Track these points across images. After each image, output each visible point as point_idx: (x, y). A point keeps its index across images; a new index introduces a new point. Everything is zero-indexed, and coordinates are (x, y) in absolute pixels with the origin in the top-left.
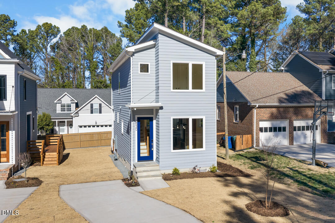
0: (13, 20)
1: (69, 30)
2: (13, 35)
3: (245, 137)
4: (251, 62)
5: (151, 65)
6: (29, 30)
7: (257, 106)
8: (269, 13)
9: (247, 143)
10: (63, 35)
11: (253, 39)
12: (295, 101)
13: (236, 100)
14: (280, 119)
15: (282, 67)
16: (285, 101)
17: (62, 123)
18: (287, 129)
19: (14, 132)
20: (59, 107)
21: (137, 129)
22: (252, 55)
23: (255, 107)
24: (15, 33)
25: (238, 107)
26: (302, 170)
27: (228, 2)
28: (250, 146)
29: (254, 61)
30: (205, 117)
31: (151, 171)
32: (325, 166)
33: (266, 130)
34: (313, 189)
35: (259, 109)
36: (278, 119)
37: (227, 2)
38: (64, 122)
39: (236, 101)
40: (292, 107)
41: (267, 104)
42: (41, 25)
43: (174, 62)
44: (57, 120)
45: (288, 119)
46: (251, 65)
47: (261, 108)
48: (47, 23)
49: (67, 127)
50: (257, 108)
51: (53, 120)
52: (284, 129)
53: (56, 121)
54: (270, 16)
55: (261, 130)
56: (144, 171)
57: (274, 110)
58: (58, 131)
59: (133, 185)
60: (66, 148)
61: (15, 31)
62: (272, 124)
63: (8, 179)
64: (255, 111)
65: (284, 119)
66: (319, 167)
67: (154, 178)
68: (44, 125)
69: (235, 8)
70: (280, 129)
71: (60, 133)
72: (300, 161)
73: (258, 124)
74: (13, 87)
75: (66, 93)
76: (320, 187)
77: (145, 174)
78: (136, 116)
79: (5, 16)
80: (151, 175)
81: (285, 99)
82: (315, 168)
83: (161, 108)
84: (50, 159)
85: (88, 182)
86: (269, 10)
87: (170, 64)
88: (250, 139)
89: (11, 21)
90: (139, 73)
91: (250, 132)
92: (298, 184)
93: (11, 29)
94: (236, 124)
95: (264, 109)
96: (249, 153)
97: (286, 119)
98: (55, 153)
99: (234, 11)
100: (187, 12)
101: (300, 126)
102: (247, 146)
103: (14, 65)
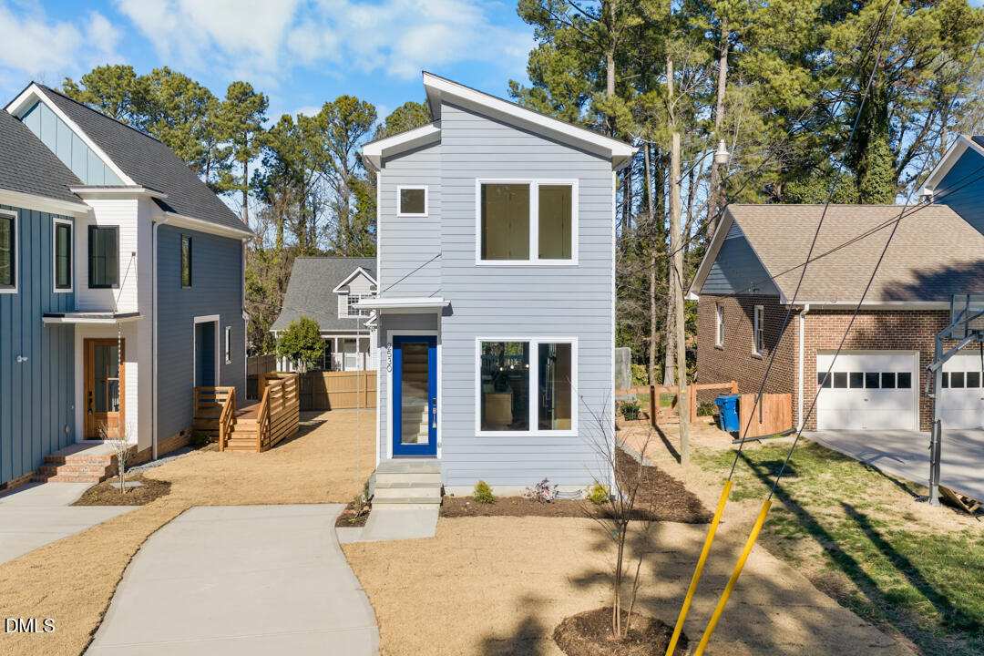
0: (259, 93)
1: (398, 112)
2: (259, 129)
3: (770, 400)
4: (874, 177)
5: (429, 192)
6: (300, 117)
7: (807, 308)
8: (926, 26)
9: (777, 419)
10: (384, 126)
11: (880, 107)
12: (942, 293)
13: (758, 289)
14: (887, 348)
15: (927, 187)
16: (907, 294)
17: (348, 344)
18: (915, 381)
19: (135, 365)
20: (342, 303)
21: (390, 369)
22: (880, 155)
23: (800, 311)
24: (266, 126)
25: (762, 307)
26: (881, 517)
27: (796, 3)
28: (788, 427)
29: (884, 172)
30: (577, 338)
31: (415, 485)
32: (971, 510)
33: (840, 381)
34: (860, 586)
35: (817, 316)
36: (879, 348)
37: (793, 5)
38: (355, 340)
39: (757, 292)
40: (932, 313)
41: (838, 303)
42: (332, 103)
43: (484, 182)
44: (336, 337)
45: (916, 348)
46: (875, 185)
47: (823, 314)
48: (346, 98)
49: (362, 354)
50: (808, 313)
51: (323, 336)
52: (905, 380)
53: (334, 339)
54: (928, 38)
55: (824, 380)
56: (395, 486)
57: (866, 322)
58: (341, 362)
59: (351, 523)
60: (332, 407)
61: (265, 120)
62: (862, 364)
63: (102, 480)
64: (801, 323)
65: (901, 348)
66: (949, 510)
67: (416, 507)
68: (302, 348)
69: (823, 22)
70: (888, 380)
71: (347, 369)
72: (904, 487)
73: (810, 362)
74: (134, 254)
75: (360, 269)
76: (890, 580)
77: (395, 493)
78: (388, 331)
79: (242, 85)
80: (411, 499)
81: (911, 288)
82: (932, 513)
83: (448, 311)
84: (245, 436)
85: (263, 504)
86: (928, 17)
87: (474, 186)
88: (785, 407)
89: (256, 96)
90: (399, 214)
91: (787, 386)
92: (828, 564)
93: (257, 116)
94: (757, 361)
95: (832, 316)
96: (773, 447)
97: (909, 348)
98: (254, 421)
99: (823, 30)
100: (667, 42)
101: (962, 374)
102: (777, 427)
103: (136, 201)
